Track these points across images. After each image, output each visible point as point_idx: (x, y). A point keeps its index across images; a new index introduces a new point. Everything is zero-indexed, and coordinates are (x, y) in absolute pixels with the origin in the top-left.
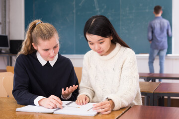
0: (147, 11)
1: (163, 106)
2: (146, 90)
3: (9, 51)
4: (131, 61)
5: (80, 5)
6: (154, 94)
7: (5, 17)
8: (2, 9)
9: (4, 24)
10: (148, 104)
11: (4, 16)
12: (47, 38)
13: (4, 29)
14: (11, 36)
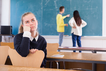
0: (87, 9)
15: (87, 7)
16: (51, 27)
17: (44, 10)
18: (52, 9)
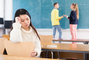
15: (81, 3)
16: (48, 21)
17: (42, 6)
18: (49, 6)
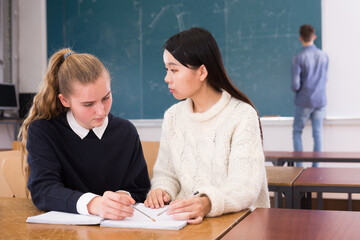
0: (276, 36)
1: (310, 208)
2: (278, 180)
3: (18, 115)
4: (248, 129)
5: (151, 26)
6: (292, 187)
7: (10, 51)
8: (4, 35)
9: (9, 62)
10: (280, 206)
11: (9, 49)
12: (89, 80)
13: (8, 72)
14: (21, 85)
15: (276, 30)
17: (148, 43)
